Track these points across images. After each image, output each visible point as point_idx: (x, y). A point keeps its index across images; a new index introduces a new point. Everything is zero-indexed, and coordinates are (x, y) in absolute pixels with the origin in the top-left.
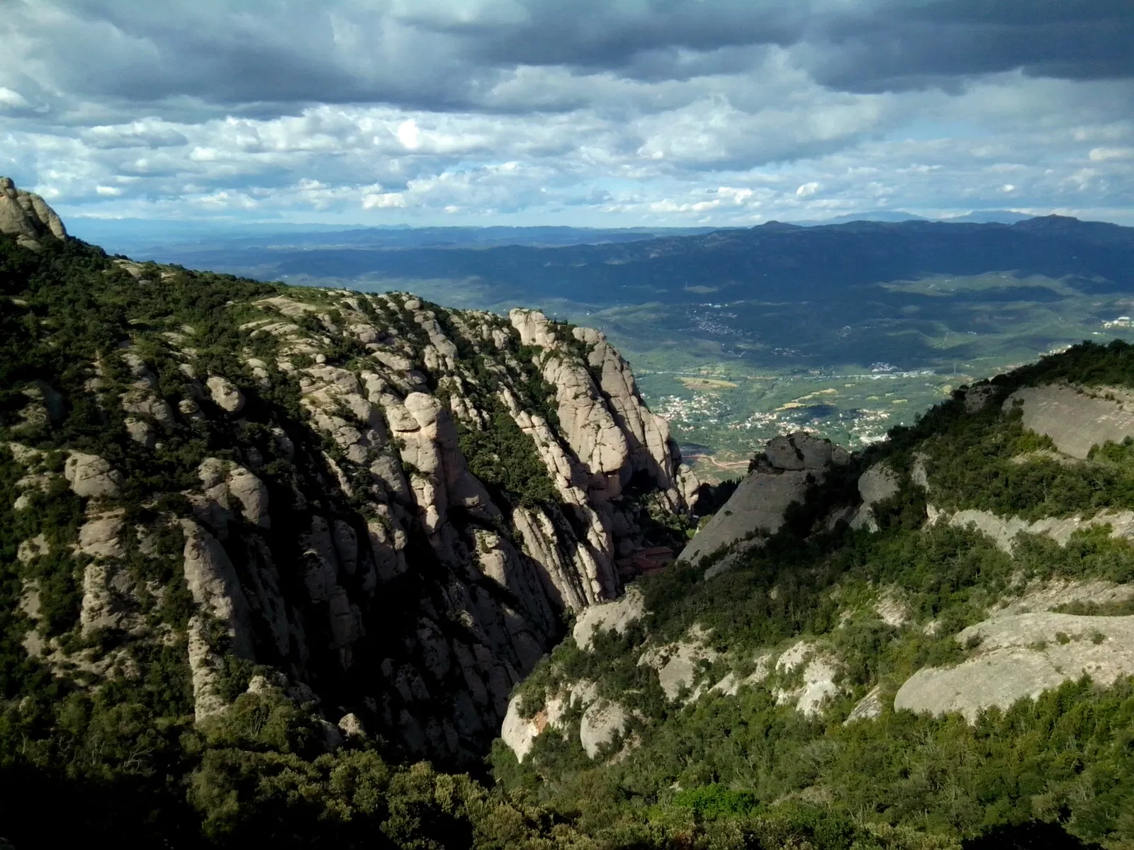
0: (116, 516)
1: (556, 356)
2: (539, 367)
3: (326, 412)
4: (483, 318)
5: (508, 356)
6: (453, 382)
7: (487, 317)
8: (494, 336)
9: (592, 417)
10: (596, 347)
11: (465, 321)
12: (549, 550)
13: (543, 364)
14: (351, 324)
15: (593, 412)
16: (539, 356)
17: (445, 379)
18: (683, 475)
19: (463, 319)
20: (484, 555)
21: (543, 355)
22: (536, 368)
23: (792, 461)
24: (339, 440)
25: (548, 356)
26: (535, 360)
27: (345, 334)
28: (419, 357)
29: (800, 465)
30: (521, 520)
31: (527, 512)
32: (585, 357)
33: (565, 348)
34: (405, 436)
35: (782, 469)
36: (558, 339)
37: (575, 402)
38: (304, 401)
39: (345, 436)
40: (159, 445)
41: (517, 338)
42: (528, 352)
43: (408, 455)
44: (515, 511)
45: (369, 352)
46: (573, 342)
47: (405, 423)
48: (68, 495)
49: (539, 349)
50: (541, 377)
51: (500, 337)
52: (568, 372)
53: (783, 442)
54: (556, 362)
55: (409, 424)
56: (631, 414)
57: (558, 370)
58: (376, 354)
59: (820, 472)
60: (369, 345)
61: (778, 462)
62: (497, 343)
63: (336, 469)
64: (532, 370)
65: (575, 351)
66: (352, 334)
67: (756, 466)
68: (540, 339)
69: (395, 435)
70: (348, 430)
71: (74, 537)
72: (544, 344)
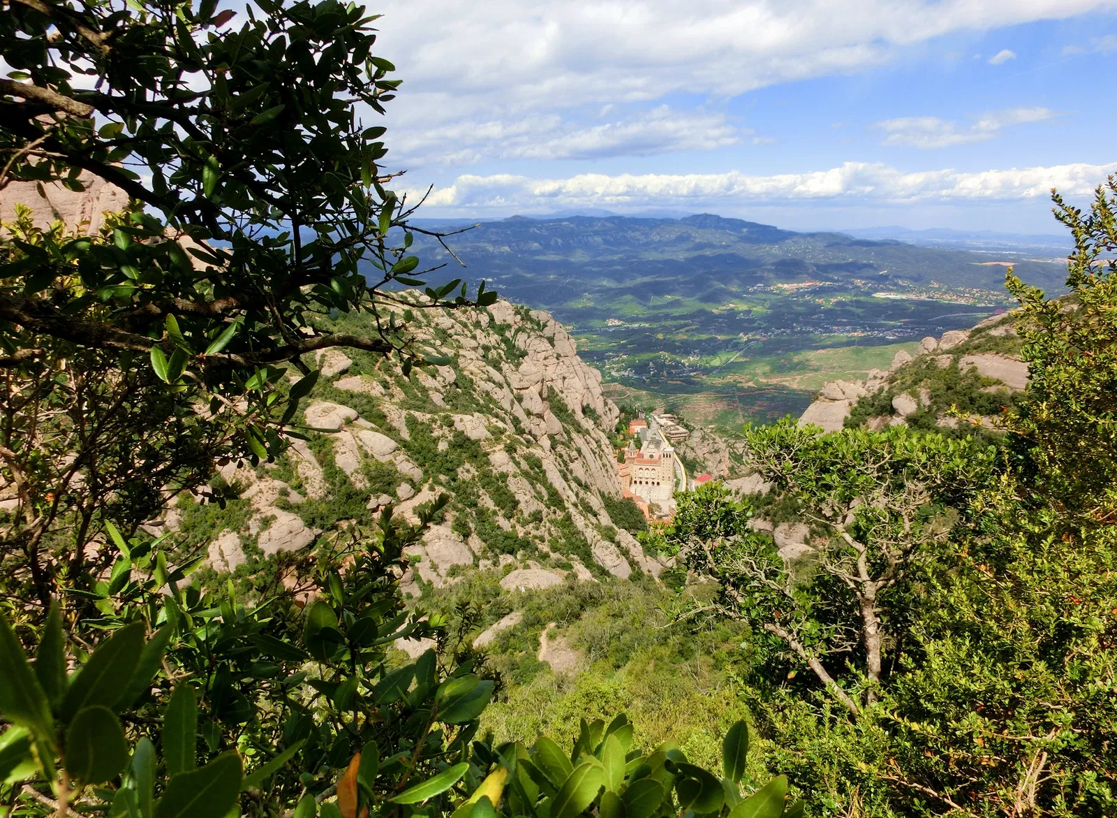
1: (524, 331)
2: (511, 338)
8: (479, 318)
9: (558, 371)
10: (548, 324)
13: (514, 337)
15: (559, 368)
16: (510, 331)
18: (609, 406)
21: (513, 331)
22: (509, 339)
23: (840, 395)
24: (495, 397)
25: (517, 331)
26: (508, 334)
27: (433, 325)
28: (474, 337)
29: (844, 397)
30: (579, 440)
31: (580, 435)
32: (542, 331)
33: (529, 325)
34: (522, 392)
35: (834, 400)
36: (522, 319)
37: (545, 362)
38: (465, 373)
39: (498, 394)
40: (448, 407)
41: (492, 319)
42: (501, 329)
43: (526, 404)
44: (574, 435)
45: (450, 336)
46: (532, 321)
47: (522, 383)
48: (468, 439)
49: (509, 326)
50: (514, 346)
51: (484, 319)
52: (537, 341)
53: (833, 386)
54: (525, 336)
55: (525, 384)
56: (576, 368)
57: (528, 341)
58: (455, 337)
59: (854, 400)
60: (449, 331)
61: (832, 396)
62: (482, 323)
63: (504, 415)
64: (506, 341)
65: (536, 327)
66: (437, 324)
67: (817, 399)
68: (510, 320)
69: (515, 391)
70: (497, 389)
71: (488, 463)
72: (512, 323)
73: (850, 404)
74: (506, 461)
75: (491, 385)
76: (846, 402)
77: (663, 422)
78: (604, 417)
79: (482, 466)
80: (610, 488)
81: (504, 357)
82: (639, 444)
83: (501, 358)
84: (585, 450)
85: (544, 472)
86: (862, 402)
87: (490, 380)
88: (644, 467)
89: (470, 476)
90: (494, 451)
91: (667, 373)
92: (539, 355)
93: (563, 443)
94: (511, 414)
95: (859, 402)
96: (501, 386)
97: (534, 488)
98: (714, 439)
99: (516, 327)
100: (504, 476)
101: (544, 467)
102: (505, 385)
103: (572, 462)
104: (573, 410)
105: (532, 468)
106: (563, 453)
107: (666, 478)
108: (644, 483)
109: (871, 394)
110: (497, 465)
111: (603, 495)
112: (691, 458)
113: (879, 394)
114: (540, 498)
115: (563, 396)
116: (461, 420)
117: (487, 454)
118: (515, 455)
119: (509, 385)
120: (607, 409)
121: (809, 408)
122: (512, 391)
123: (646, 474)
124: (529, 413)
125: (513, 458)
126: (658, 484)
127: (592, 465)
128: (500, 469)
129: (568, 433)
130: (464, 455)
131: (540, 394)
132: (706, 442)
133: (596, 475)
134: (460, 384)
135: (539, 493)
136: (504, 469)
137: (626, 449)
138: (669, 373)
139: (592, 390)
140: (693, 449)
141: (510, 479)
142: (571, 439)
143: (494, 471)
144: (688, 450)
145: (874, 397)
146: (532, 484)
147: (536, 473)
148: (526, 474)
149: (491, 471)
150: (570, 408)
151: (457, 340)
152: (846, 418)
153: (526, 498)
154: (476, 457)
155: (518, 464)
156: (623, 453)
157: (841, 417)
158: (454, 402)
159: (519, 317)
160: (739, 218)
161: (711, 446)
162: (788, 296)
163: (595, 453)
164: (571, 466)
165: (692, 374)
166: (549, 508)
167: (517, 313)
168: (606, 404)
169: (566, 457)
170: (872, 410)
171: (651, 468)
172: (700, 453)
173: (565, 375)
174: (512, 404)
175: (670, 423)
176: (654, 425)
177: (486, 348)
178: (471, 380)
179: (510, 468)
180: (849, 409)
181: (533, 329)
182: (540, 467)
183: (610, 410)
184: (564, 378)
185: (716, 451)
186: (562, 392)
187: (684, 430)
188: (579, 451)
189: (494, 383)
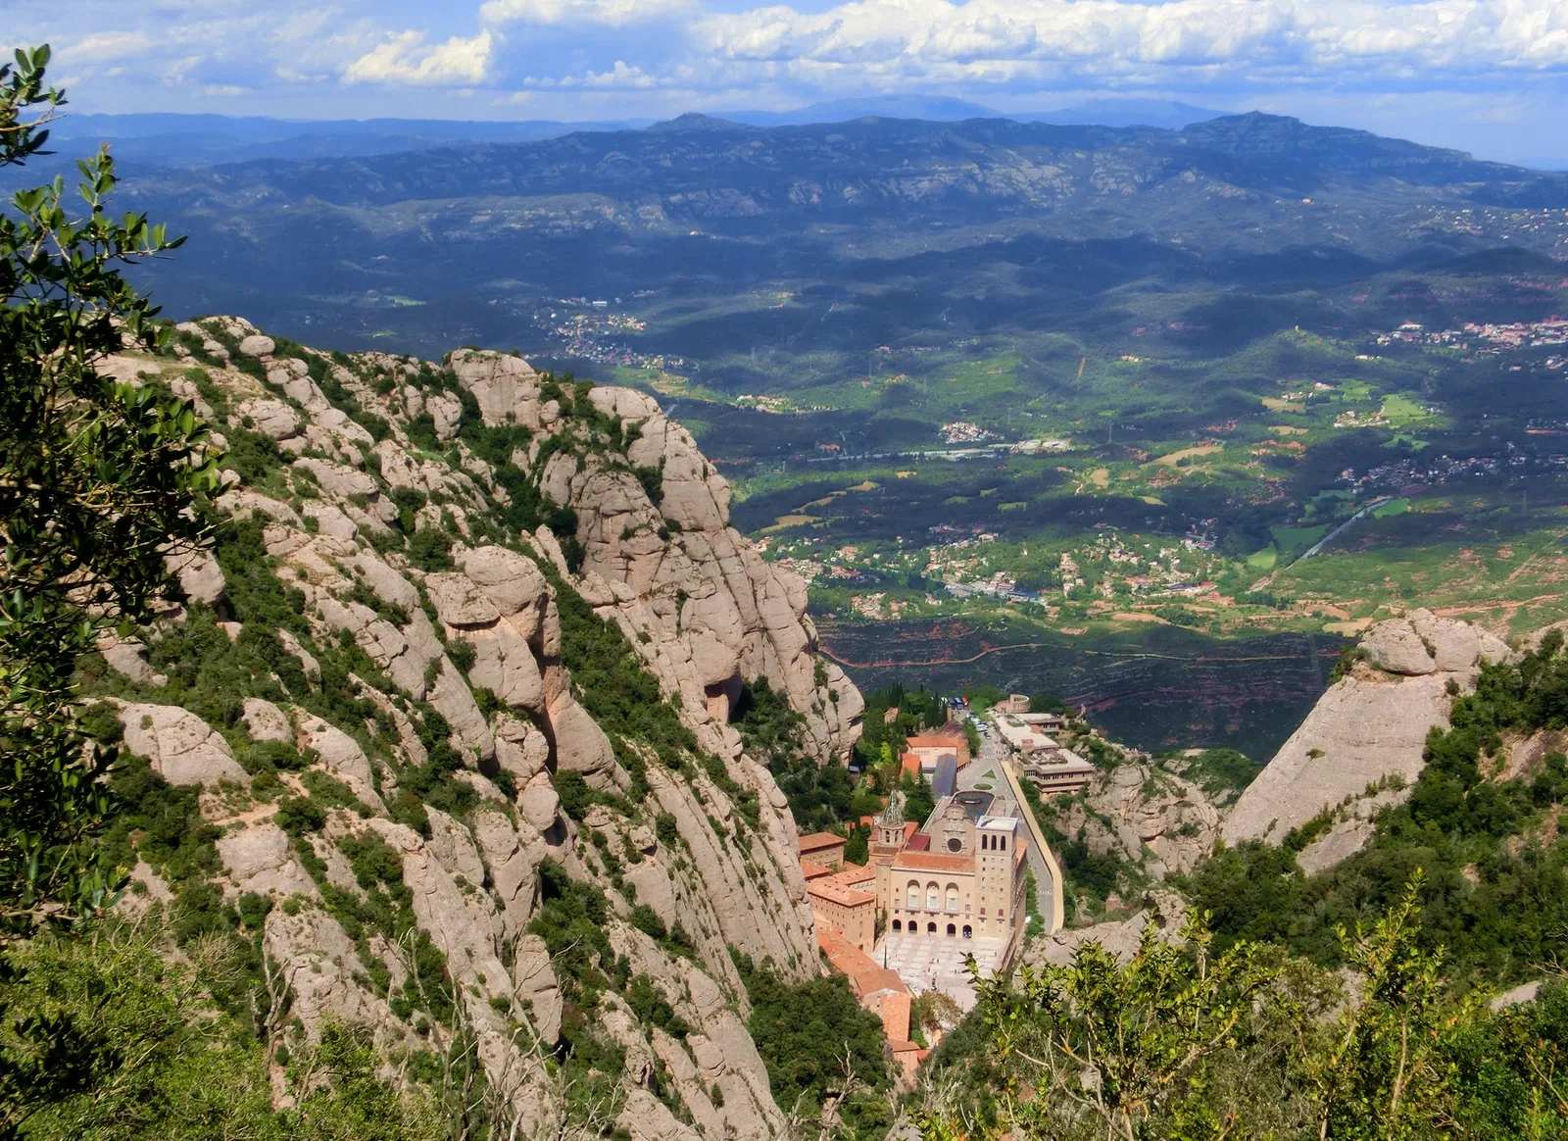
0: (266, 821)
1: (567, 450)
2: (528, 473)
3: (333, 592)
4: (402, 372)
5: (465, 452)
6: (449, 518)
7: (409, 369)
8: (430, 408)
9: (664, 576)
10: (645, 429)
11: (364, 379)
12: (725, 848)
13: (538, 467)
14: (239, 400)
15: (666, 564)
16: (527, 450)
17: (433, 510)
18: (832, 686)
19: (359, 373)
20: (629, 865)
21: (535, 449)
22: (523, 474)
23: (1419, 660)
24: (373, 650)
25: (547, 450)
26: (519, 459)
27: (233, 422)
28: (371, 466)
29: (1431, 665)
30: (670, 792)
31: (678, 777)
32: (624, 451)
33: (583, 432)
34: (473, 636)
35: (1401, 673)
36: (564, 413)
37: (626, 546)
38: (284, 573)
39: (381, 641)
40: (160, 679)
41: (471, 411)
42: (500, 443)
43: (484, 674)
44: (656, 775)
45: (288, 459)
46: (593, 418)
47: (474, 608)
48: (159, 783)
49: (524, 435)
50: (537, 493)
51: (445, 411)
52: (604, 481)
53: (1400, 627)
54: (571, 464)
55: (481, 611)
56: (731, 565)
57: (578, 481)
58: (303, 462)
59: (1466, 676)
60: (286, 445)
61: (1392, 662)
62: (440, 424)
63: (391, 709)
64: (511, 479)
65: (605, 438)
66: (248, 422)
67: (1348, 670)
68: (527, 413)
69: (451, 634)
70: (384, 628)
71: (212, 864)
72: (534, 425)
73: (1452, 689)
74: (272, 859)
75: (365, 612)
76: (1440, 680)
77: (1018, 735)
78: (812, 718)
79: (189, 872)
80: (769, 944)
81: (465, 529)
82: (920, 807)
83: (454, 529)
84: (691, 824)
85: (405, 896)
86: (1490, 679)
87: (362, 595)
88: (924, 879)
89: (144, 905)
90: (242, 826)
91: (1115, 588)
92: (608, 525)
93: (610, 801)
94: (422, 704)
95: (1479, 683)
96: (399, 617)
97: (362, 948)
98: (1182, 793)
99: (545, 436)
100: (258, 908)
101: (409, 881)
102: (418, 615)
103: (635, 859)
104: (677, 698)
105: (366, 883)
106: (609, 831)
107: (994, 915)
108: (922, 928)
109: (1520, 656)
110: (240, 869)
111: (745, 967)
112: (1103, 851)
113: (1544, 656)
114: (375, 979)
115: (647, 650)
116: (147, 723)
117: (216, 834)
118: (314, 840)
119: (432, 614)
120: (824, 693)
121: (1324, 700)
122: (441, 633)
123: (932, 900)
124: (490, 704)
125: (306, 850)
126: (967, 929)
127: (711, 872)
128: (248, 886)
129: (636, 767)
130: (136, 838)
131: (535, 645)
132: (1156, 803)
133: (723, 903)
134: (242, 608)
135: (376, 965)
136: (260, 886)
137: (878, 820)
138: (1122, 590)
139: (776, 634)
140: (1107, 822)
141: (276, 918)
142: (643, 788)
143: (230, 891)
144: (1092, 827)
145: (1530, 664)
146: (355, 935)
147: (382, 900)
148: (339, 903)
149: (219, 890)
150: (667, 687)
151: (307, 473)
152: (1435, 733)
153: (319, 981)
154: (174, 843)
155: (316, 869)
156: (865, 833)
157: (1419, 733)
158: (186, 663)
159: (554, 406)
160: (1358, 127)
161: (1172, 813)
162: (1498, 360)
163: (722, 833)
164: (632, 873)
165: (1189, 592)
166: (405, 1015)
167: (549, 393)
168: (821, 678)
169: (614, 845)
170: (1518, 707)
171: (943, 881)
172: (1131, 836)
173: (686, 587)
174: (434, 670)
175: (1042, 740)
176: (990, 746)
177: (410, 500)
178: (300, 597)
179: (287, 880)
180: (1447, 704)
181: (594, 445)
182: (396, 878)
183: (834, 697)
184: (682, 596)
185: (1188, 831)
186: (645, 639)
187: (1083, 764)
188: (668, 830)
189: (376, 605)
